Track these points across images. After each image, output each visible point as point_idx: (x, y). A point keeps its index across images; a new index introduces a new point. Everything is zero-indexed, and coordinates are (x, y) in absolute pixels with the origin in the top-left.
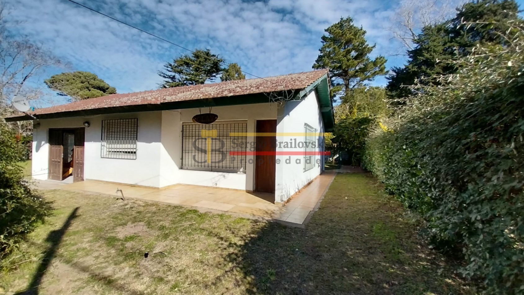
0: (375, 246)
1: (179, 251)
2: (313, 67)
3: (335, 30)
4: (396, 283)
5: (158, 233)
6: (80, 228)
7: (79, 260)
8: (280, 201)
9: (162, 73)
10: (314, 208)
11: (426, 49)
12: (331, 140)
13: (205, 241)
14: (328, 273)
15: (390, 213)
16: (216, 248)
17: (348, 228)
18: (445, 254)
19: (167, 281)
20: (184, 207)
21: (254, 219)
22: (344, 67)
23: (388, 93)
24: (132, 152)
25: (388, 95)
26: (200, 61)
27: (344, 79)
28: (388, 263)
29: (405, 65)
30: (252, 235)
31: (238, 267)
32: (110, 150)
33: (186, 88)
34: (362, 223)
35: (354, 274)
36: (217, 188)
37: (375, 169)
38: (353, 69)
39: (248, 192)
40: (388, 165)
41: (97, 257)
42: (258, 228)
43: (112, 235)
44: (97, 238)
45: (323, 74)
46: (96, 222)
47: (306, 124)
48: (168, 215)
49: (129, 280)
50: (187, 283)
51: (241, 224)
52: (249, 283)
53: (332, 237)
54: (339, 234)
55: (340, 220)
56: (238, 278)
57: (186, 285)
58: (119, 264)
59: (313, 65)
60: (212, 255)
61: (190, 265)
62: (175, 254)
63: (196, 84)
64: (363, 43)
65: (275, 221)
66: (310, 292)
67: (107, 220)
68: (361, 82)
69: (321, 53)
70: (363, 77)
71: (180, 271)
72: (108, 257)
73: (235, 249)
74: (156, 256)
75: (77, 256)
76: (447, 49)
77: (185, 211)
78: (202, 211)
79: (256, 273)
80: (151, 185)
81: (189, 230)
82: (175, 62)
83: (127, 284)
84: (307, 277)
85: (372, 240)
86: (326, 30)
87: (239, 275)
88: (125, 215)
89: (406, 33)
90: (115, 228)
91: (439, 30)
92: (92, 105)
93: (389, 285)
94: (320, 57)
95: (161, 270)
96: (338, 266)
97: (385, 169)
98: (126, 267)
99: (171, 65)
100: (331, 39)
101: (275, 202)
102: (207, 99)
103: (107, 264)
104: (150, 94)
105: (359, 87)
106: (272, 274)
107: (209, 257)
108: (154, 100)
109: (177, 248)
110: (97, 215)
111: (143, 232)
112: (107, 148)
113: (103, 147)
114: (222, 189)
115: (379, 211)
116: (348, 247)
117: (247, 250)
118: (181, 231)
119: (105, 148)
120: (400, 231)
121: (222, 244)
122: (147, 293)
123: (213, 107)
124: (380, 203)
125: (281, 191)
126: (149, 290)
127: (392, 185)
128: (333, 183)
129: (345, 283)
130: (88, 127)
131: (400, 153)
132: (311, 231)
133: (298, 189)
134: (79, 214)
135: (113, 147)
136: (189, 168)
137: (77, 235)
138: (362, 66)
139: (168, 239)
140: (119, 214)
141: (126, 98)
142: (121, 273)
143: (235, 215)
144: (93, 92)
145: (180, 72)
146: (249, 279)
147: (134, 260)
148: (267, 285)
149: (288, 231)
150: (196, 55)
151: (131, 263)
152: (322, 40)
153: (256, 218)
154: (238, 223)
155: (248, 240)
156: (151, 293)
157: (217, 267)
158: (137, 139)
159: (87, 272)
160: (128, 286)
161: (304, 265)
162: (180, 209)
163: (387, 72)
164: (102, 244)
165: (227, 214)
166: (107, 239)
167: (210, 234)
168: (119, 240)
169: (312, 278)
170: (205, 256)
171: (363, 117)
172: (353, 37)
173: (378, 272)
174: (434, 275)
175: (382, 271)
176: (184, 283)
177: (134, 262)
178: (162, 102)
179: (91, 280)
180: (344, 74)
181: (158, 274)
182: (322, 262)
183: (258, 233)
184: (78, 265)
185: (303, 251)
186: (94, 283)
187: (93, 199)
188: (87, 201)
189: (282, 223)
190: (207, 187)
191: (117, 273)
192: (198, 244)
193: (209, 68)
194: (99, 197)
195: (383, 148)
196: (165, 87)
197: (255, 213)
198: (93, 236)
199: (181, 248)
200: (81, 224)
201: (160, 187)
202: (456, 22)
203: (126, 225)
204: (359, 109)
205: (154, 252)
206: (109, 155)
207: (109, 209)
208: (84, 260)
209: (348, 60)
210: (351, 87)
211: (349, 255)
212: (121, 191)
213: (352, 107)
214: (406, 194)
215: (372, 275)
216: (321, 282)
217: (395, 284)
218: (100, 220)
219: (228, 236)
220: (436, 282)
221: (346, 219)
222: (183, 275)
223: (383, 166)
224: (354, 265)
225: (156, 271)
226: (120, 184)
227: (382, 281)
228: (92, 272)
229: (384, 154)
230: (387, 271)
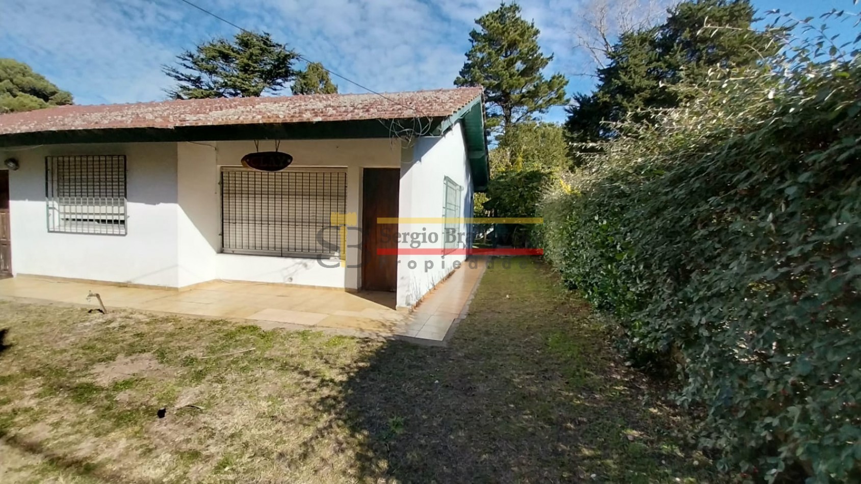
0: (553, 367)
1: (226, 401)
2: (455, 83)
3: (491, 23)
4: (585, 420)
5: (182, 371)
6: (15, 370)
7: (20, 431)
8: (404, 305)
9: (174, 71)
10: (459, 315)
11: (623, 68)
12: (482, 204)
13: (276, 380)
14: (486, 413)
15: (571, 316)
16: (298, 391)
17: (513, 342)
18: (647, 372)
19: (208, 457)
20: (231, 323)
21: (362, 336)
22: (504, 87)
23: (567, 135)
24: (116, 222)
25: (566, 137)
26: (252, 54)
27: (503, 106)
28: (572, 391)
29: (593, 92)
30: (361, 364)
31: (339, 419)
32: (68, 216)
33: (226, 101)
34: (532, 334)
35: (524, 412)
36: (292, 286)
37: (548, 252)
38: (518, 91)
39: (349, 291)
40: (569, 244)
41: (56, 425)
42: (371, 352)
43: (84, 380)
44: (53, 389)
45: (474, 95)
46: (47, 357)
47: (446, 178)
48: (199, 338)
49: (129, 461)
50: (247, 455)
51: (340, 347)
52: (360, 444)
53: (490, 358)
54: (499, 352)
55: (500, 330)
56: (341, 437)
57: (245, 459)
58: (105, 435)
59: (455, 79)
60: (290, 402)
61: (251, 424)
62: (219, 408)
63: (243, 96)
64: (533, 50)
65: (398, 339)
66: (461, 447)
67: (71, 352)
68: (529, 114)
69: (469, 59)
70: (533, 105)
71: (232, 436)
72: (80, 423)
73: (332, 390)
74: (181, 411)
75: (14, 424)
76: (651, 71)
77: (233, 329)
78: (266, 328)
79: (372, 425)
80: (162, 284)
81: (243, 363)
82: (200, 50)
83: (125, 469)
84: (455, 424)
85: (548, 358)
86: (477, 22)
87: (342, 432)
88: (109, 341)
89: (597, 40)
90: (90, 367)
91: (643, 41)
92: (22, 124)
93: (576, 425)
94: (466, 66)
95: (193, 437)
96: (501, 402)
97: (565, 252)
98: (120, 438)
99: (191, 56)
100: (484, 36)
101: (397, 306)
102: (271, 125)
103: (78, 436)
104: (151, 109)
105: (526, 122)
106: (397, 425)
107: (285, 406)
108: (160, 120)
109: (222, 396)
110: (48, 343)
111: (152, 370)
112: (60, 213)
113: (51, 211)
114: (302, 287)
115: (555, 315)
116: (514, 372)
117: (353, 389)
118: (229, 365)
119: (56, 213)
120: (585, 343)
121: (308, 383)
122: (168, 482)
123: (281, 141)
124: (555, 303)
125: (406, 288)
126: (172, 476)
127: (576, 275)
128: (486, 273)
129: (513, 427)
130: (16, 169)
131: (589, 226)
132: (457, 350)
133: (433, 285)
134: (8, 344)
135: (73, 211)
136: (237, 251)
137: (9, 383)
138: (532, 88)
139: (203, 381)
140: (97, 340)
141: (99, 114)
142: (110, 450)
143: (329, 331)
144: (22, 99)
145: (212, 72)
146: (360, 437)
147: (136, 424)
148: (390, 444)
149: (421, 353)
150: (243, 40)
151: (130, 430)
152: (471, 38)
153: (366, 335)
154: (335, 345)
155: (354, 372)
156: (178, 481)
157: (301, 422)
158: (125, 196)
159: (40, 452)
160: (128, 473)
161: (448, 406)
162: (223, 325)
163: (568, 101)
164: (66, 398)
165: (314, 331)
166: (76, 389)
167: (284, 367)
168: (100, 389)
169: (463, 425)
170: (277, 406)
171: (532, 170)
172: (518, 38)
173: (558, 406)
174: (635, 404)
175: (564, 404)
176: (241, 456)
177: (137, 428)
178: (177, 125)
179: (50, 468)
180: (504, 99)
181: (189, 446)
182: (477, 398)
183: (370, 359)
184: (19, 440)
185: (446, 384)
186: (56, 473)
187: (36, 312)
188: (23, 317)
189: (409, 341)
190: (273, 284)
191: (103, 451)
192: (263, 386)
193: (268, 67)
194: (48, 309)
195: (563, 218)
196: (179, 97)
197: (364, 326)
198: (44, 385)
199: (231, 396)
200: (15, 363)
201: (179, 286)
202: (667, 30)
203: (114, 360)
204: (526, 157)
205: (178, 406)
206: (65, 225)
207: (74, 332)
208: (29, 431)
209: (511, 76)
210: (513, 121)
211: (516, 384)
212: (98, 296)
213: (515, 154)
214: (595, 288)
215: (551, 411)
216: (477, 429)
217: (583, 422)
218: (55, 352)
219: (318, 367)
220: (638, 414)
221: (510, 330)
222: (237, 442)
223: (562, 247)
224: (524, 398)
225: (184, 441)
226: (94, 282)
227: (565, 420)
228: (49, 453)
229: (565, 228)
230: (571, 403)
